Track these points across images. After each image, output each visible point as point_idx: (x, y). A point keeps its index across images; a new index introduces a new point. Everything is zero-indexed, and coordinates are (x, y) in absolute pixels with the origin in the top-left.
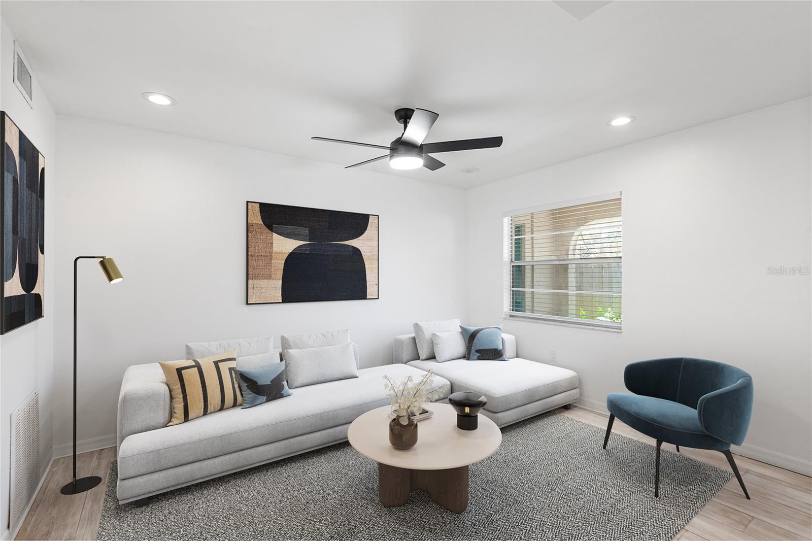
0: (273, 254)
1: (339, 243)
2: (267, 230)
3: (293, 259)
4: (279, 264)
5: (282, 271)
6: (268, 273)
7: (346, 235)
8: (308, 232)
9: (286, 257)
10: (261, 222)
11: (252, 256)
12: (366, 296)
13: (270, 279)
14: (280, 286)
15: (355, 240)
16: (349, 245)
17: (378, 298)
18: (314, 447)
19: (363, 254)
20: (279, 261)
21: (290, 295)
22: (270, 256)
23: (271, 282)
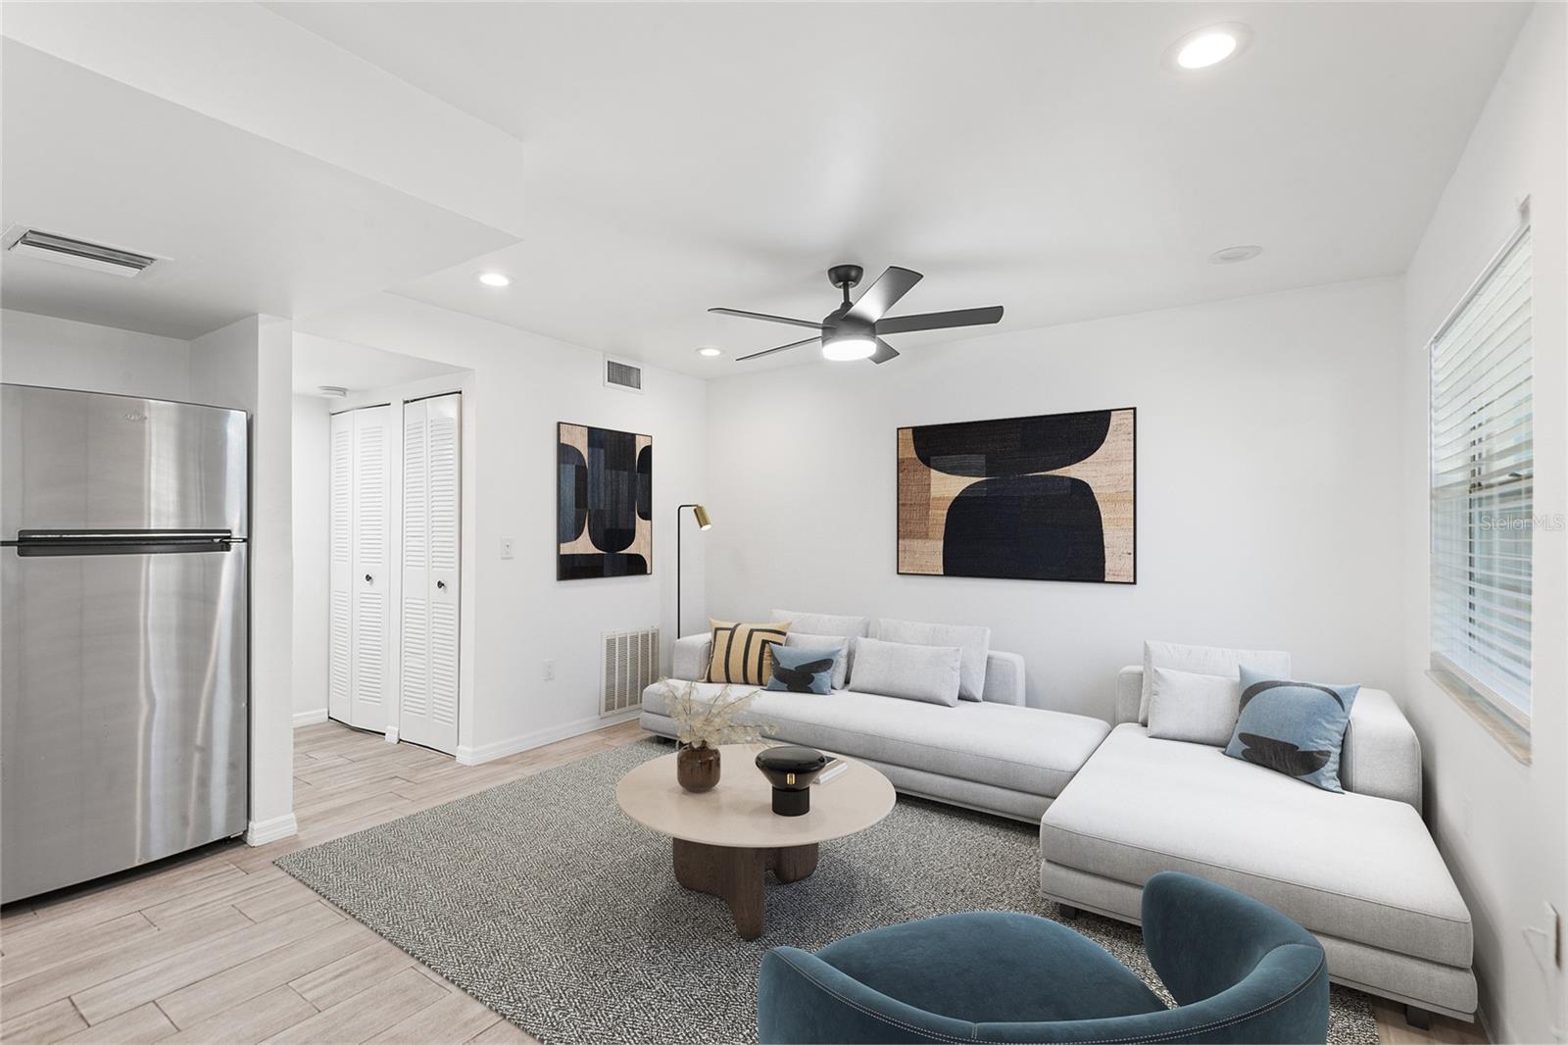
0: (931, 502)
1: (1043, 473)
2: (923, 466)
3: (960, 507)
4: (939, 516)
5: (944, 527)
6: (925, 530)
7: (1057, 458)
8: (984, 461)
9: (949, 505)
10: (915, 456)
11: (904, 505)
12: (1104, 577)
13: (927, 538)
14: (941, 550)
15: (1078, 464)
16: (1063, 477)
17: (1135, 583)
18: (955, 801)
19: (1094, 491)
20: (939, 512)
21: (958, 563)
22: (926, 505)
23: (929, 544)
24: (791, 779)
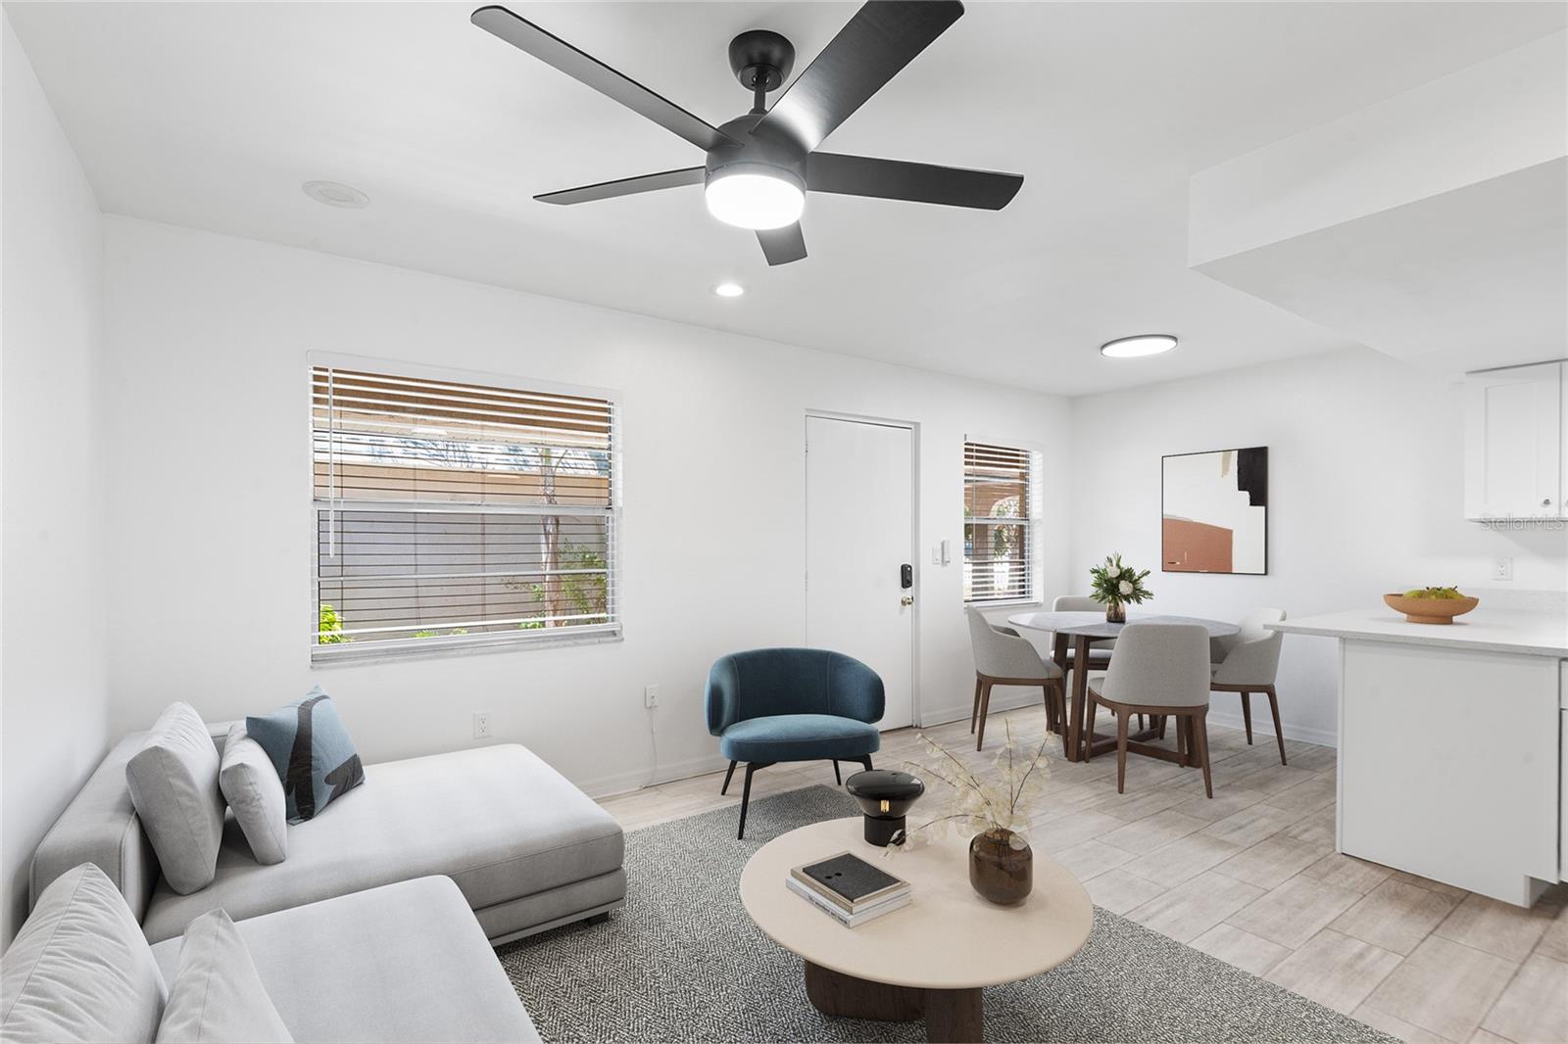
24: (885, 806)
